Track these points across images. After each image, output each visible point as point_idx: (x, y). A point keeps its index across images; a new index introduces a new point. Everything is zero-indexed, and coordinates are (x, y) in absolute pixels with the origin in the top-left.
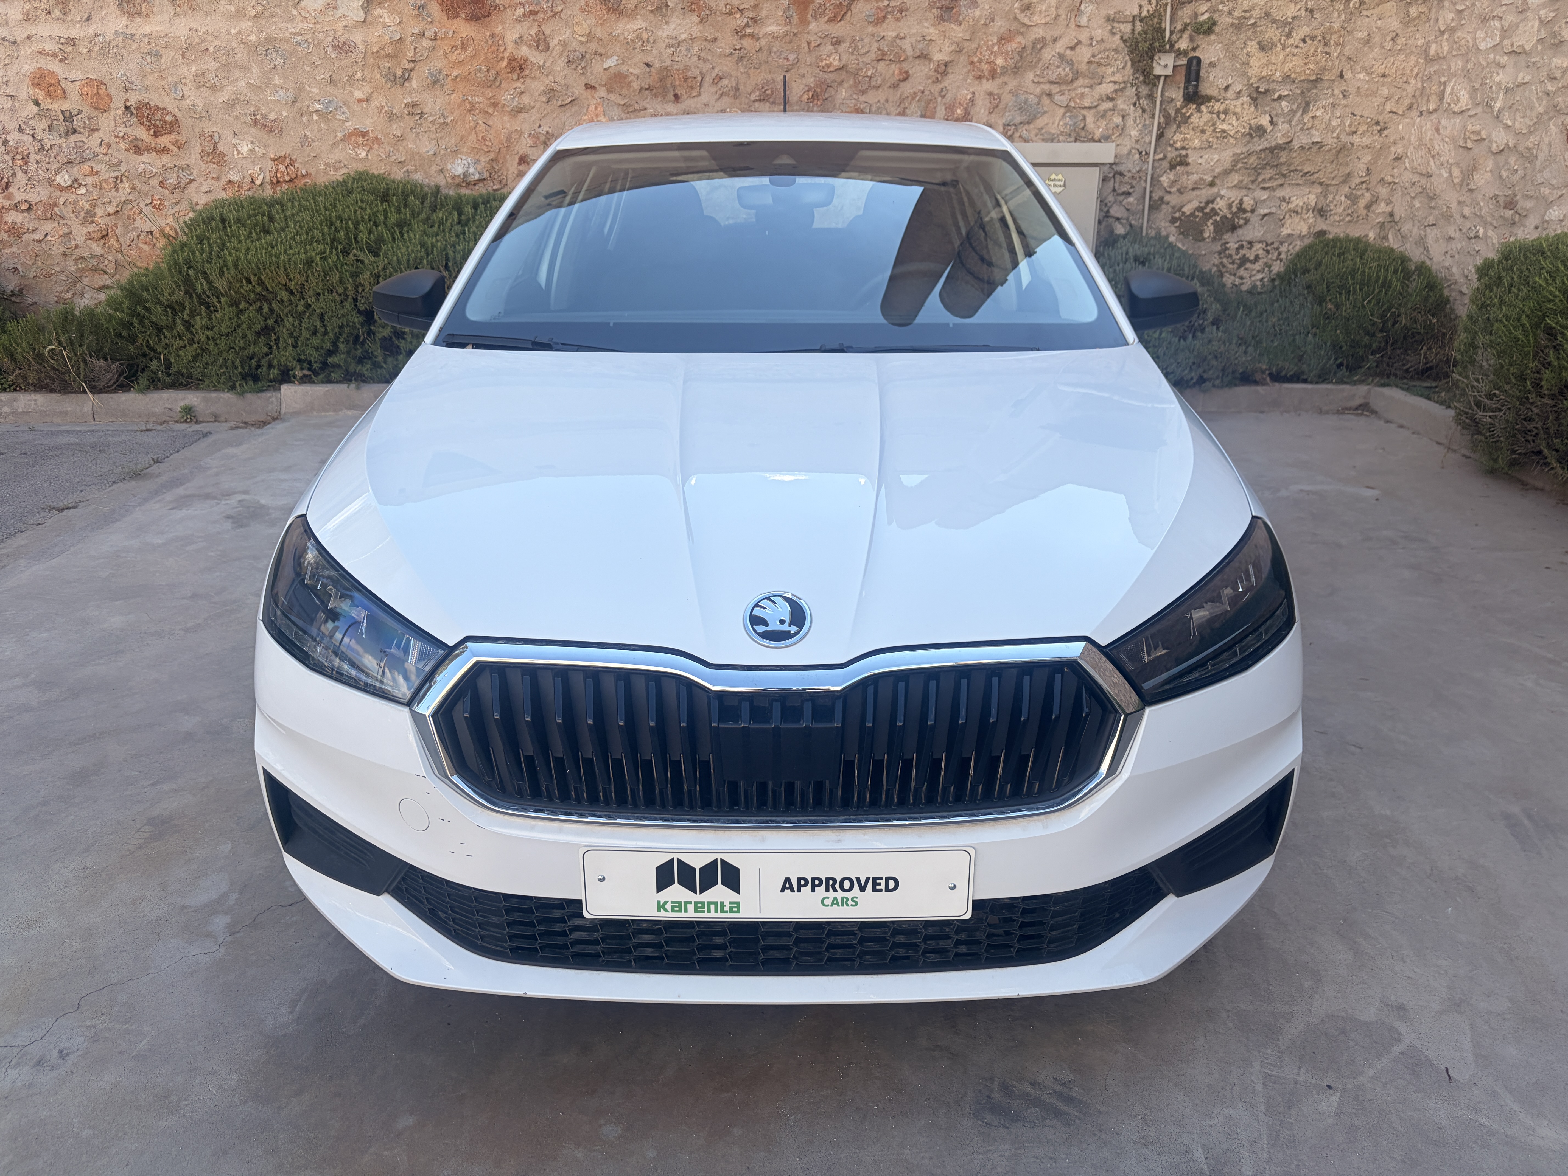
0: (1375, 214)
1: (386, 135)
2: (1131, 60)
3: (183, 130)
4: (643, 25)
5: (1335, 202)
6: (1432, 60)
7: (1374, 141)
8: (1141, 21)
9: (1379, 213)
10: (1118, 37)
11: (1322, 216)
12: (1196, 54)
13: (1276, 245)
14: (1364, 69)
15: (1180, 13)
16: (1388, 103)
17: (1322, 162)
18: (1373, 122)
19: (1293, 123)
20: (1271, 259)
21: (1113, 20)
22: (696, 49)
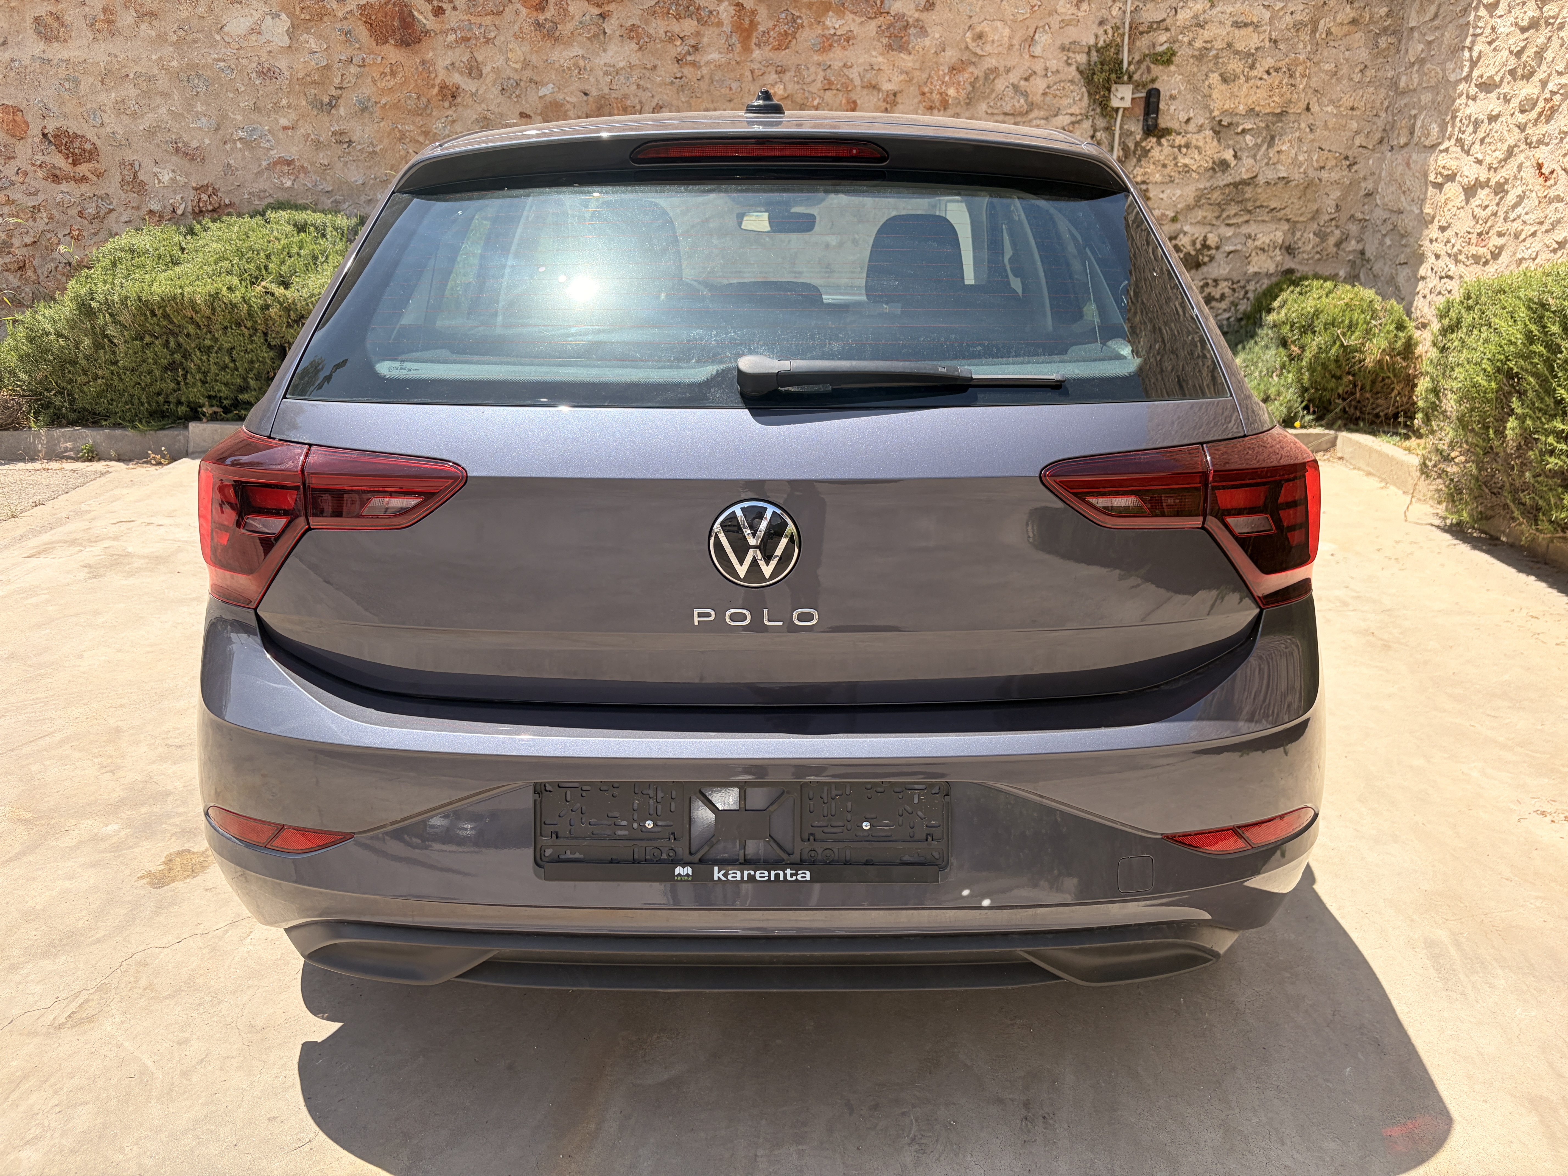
0: (1345, 252)
1: (313, 164)
2: (1089, 92)
3: (102, 158)
4: (580, 52)
5: (1303, 240)
6: (1403, 93)
7: (1344, 177)
8: (1098, 51)
9: (1350, 252)
10: (1074, 68)
11: (1289, 254)
12: (1156, 85)
13: (1242, 283)
14: (1332, 102)
15: (1138, 43)
16: (1357, 137)
17: (1289, 198)
18: (1342, 157)
19: (1258, 158)
20: (1238, 298)
21: (1068, 50)
22: (635, 78)
